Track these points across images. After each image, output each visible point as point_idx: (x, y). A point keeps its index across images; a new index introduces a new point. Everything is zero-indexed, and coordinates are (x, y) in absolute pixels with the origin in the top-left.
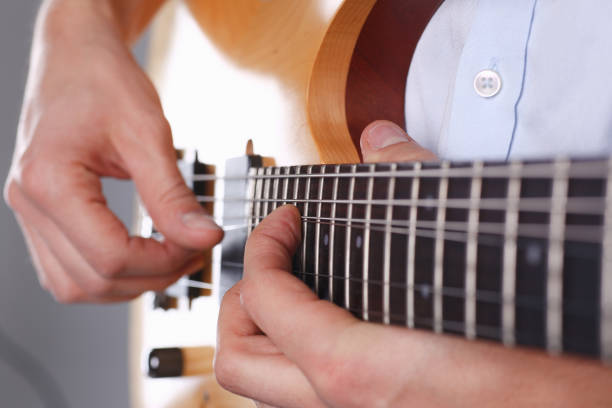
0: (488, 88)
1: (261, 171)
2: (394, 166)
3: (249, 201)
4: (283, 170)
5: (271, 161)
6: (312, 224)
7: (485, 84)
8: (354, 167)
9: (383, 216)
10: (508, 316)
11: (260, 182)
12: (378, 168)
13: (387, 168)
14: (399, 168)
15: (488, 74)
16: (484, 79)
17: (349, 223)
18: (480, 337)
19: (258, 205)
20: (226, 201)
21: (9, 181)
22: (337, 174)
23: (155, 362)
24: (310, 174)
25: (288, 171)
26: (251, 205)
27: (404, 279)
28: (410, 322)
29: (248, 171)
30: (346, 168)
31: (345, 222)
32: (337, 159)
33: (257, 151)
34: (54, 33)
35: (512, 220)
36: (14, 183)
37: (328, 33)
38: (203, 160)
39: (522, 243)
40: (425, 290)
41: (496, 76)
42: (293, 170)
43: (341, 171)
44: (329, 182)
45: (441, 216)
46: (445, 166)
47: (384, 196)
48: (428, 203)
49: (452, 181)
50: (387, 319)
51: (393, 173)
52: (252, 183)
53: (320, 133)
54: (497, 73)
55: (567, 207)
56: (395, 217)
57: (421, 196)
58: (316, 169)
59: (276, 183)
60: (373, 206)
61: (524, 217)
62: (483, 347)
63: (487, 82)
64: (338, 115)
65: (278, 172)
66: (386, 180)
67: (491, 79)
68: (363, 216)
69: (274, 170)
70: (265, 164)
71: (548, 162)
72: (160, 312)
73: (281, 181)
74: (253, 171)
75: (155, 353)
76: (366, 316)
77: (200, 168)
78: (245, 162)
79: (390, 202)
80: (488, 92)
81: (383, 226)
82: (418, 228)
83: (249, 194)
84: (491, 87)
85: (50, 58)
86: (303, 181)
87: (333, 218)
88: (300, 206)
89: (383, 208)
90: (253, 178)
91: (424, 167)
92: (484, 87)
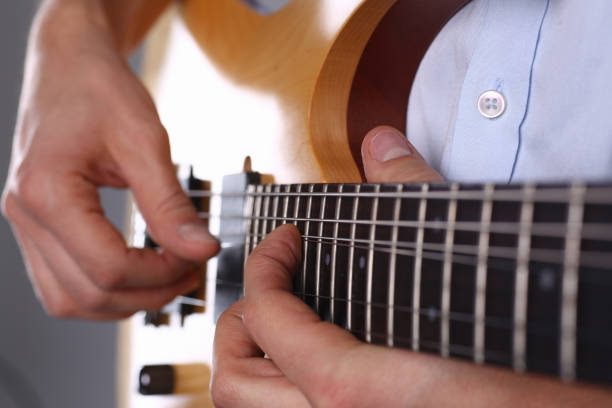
0: (491, 110)
1: (260, 189)
2: (400, 187)
3: (247, 218)
4: (283, 188)
5: (270, 178)
6: (313, 245)
7: (489, 105)
8: (359, 187)
9: (388, 237)
10: (519, 341)
11: (259, 200)
12: (384, 188)
13: (393, 189)
14: (406, 189)
15: (492, 95)
16: (488, 100)
17: (353, 244)
18: (489, 362)
19: (257, 223)
20: (223, 218)
21: (6, 193)
22: (340, 193)
23: (146, 380)
24: (311, 193)
25: (288, 189)
26: (249, 222)
27: (409, 302)
28: (416, 346)
29: (246, 188)
30: (349, 188)
31: (348, 243)
32: (341, 178)
33: (255, 168)
34: (48, 43)
35: (524, 244)
36: (11, 195)
37: (332, 51)
38: (199, 175)
39: (534, 268)
40: (432, 313)
41: (500, 96)
42: (294, 188)
43: (344, 191)
44: (332, 201)
45: (449, 239)
46: (454, 187)
47: (390, 217)
48: (436, 225)
49: (461, 203)
50: (391, 342)
51: (399, 194)
52: (250, 200)
53: (322, 152)
54: (502, 94)
55: (582, 232)
56: (400, 239)
57: (429, 218)
58: (319, 187)
59: (276, 200)
60: (378, 227)
61: (536, 242)
62: (491, 372)
63: (490, 103)
64: (340, 134)
65: (278, 190)
66: (392, 200)
67: (495, 100)
68: (367, 237)
69: (273, 187)
70: (263, 181)
71: (564, 186)
72: (151, 328)
73: (282, 199)
74: (251, 189)
75: (146, 370)
76: (369, 338)
77: (196, 184)
78: (243, 179)
79: (396, 223)
80: (492, 113)
81: (389, 247)
82: (424, 250)
83: (247, 211)
84: (495, 107)
85: (45, 68)
86: (304, 200)
87: (335, 238)
88: (301, 225)
89: (389, 229)
90: (251, 195)
91: (431, 189)
92: (488, 107)
